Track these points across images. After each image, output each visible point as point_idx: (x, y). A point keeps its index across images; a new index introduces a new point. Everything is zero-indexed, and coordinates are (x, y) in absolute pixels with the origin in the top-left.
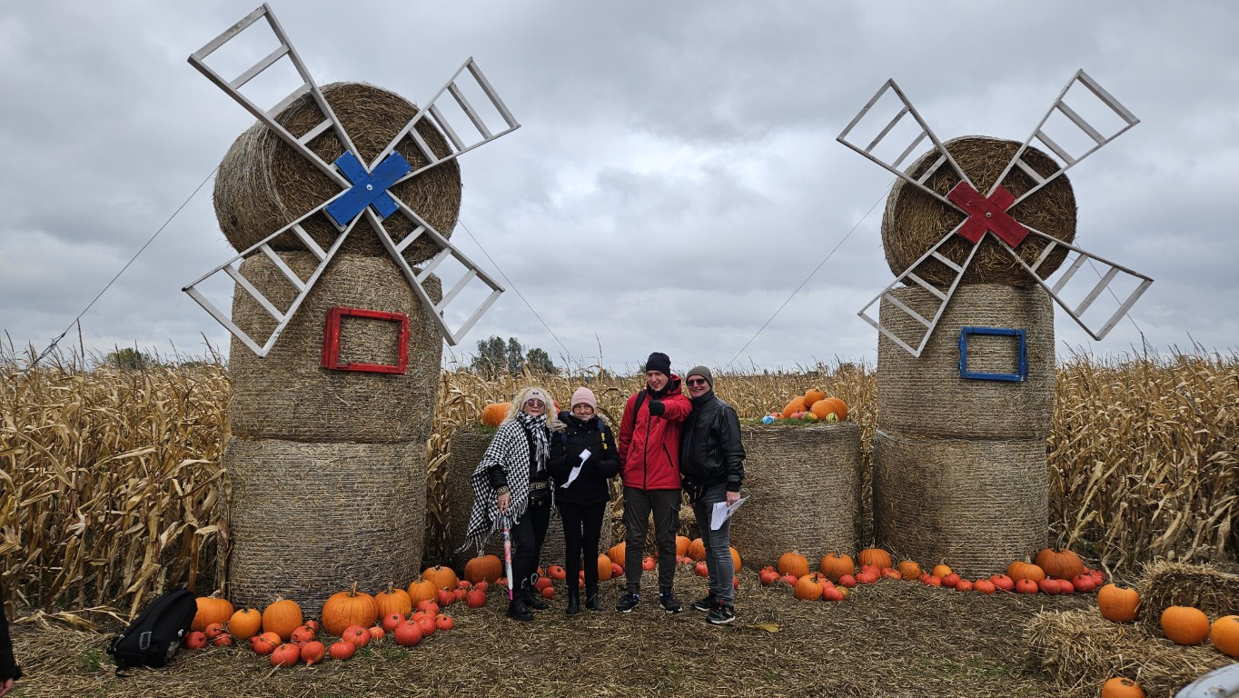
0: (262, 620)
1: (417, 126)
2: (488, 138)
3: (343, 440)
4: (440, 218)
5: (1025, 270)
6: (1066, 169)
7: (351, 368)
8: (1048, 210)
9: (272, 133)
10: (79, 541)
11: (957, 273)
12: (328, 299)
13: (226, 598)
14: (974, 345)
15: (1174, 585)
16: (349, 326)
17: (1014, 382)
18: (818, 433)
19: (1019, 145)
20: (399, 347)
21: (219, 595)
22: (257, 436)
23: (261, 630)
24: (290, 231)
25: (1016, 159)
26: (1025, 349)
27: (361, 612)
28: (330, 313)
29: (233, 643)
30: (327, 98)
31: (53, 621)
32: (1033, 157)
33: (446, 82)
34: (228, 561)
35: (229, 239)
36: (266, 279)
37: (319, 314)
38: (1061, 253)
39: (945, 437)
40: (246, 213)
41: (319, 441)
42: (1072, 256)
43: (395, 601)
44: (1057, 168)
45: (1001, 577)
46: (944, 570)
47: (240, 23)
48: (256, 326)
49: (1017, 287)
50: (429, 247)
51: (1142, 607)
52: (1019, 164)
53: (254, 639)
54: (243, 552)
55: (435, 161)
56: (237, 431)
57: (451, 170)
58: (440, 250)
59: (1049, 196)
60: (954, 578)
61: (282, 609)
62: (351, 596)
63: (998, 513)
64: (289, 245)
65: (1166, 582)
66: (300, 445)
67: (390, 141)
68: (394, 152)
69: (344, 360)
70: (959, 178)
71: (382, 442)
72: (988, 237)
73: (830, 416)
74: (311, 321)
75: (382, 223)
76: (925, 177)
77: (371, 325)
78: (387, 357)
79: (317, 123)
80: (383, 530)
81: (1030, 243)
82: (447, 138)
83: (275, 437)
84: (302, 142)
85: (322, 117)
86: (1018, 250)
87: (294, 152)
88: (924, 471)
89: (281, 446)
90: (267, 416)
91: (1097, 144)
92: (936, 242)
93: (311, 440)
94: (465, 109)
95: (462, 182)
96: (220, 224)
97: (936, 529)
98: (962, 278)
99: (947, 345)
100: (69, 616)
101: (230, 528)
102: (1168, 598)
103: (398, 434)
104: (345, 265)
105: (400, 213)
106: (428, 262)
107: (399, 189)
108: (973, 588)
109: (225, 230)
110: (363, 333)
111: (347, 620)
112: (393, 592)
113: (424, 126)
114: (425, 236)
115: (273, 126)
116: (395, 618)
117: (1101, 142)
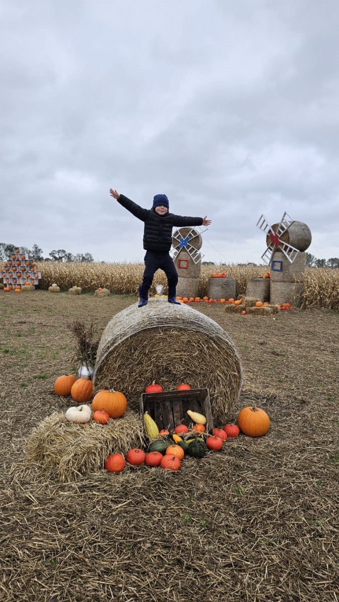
1: (192, 232)
5: (281, 250)
11: (273, 250)
12: (179, 258)
16: (181, 262)
17: (280, 271)
19: (279, 225)
20: (188, 264)
25: (279, 228)
55: (194, 237)
68: (188, 236)
70: (272, 233)
71: (185, 278)
75: (186, 247)
77: (184, 262)
78: (186, 266)
79: (177, 235)
84: (176, 238)
103: (188, 277)
104: (181, 253)
105: (188, 245)
107: (189, 242)
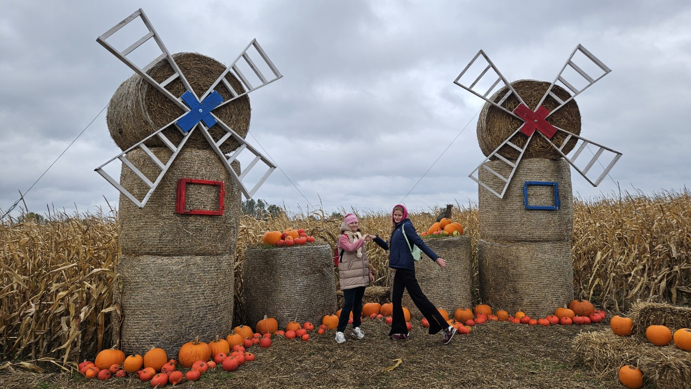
0: (143, 361)
1: (226, 77)
2: (265, 83)
3: (188, 254)
4: (239, 128)
5: (555, 150)
6: (575, 96)
7: (192, 213)
8: (567, 118)
9: (145, 80)
10: (31, 319)
11: (520, 153)
12: (178, 174)
13: (120, 349)
14: (531, 191)
15: (651, 314)
16: (190, 189)
17: (553, 210)
18: (450, 242)
19: (550, 84)
20: (219, 200)
21: (116, 348)
22: (137, 254)
23: (143, 367)
24: (156, 136)
25: (548, 92)
26: (558, 193)
27: (202, 353)
28: (180, 182)
29: (127, 375)
30: (176, 61)
31: (16, 367)
32: (557, 90)
33: (241, 52)
34: (121, 328)
35: (116, 142)
36: (142, 164)
37: (173, 182)
38: (574, 140)
39: (518, 241)
40: (129, 126)
41: (174, 255)
42: (580, 142)
43: (221, 346)
44: (570, 96)
45: (552, 317)
46: (521, 314)
47: (126, 19)
48: (136, 191)
49: (552, 159)
50: (234, 144)
51: (635, 327)
52: (550, 94)
53: (139, 372)
54: (130, 321)
55: (236, 96)
56: (126, 252)
57: (245, 100)
58: (240, 146)
59: (566, 111)
60: (527, 319)
61: (155, 354)
62: (195, 344)
63: (548, 282)
64: (155, 144)
65: (647, 313)
66: (163, 258)
67: (211, 85)
68: (213, 91)
69: (188, 208)
70: (519, 102)
71: (210, 254)
72: (536, 133)
73: (455, 233)
74: (169, 187)
75: (208, 131)
76: (501, 102)
77: (203, 188)
78: (212, 206)
79: (170, 75)
80: (212, 306)
81: (557, 136)
82: (242, 83)
83: (148, 254)
84: (162, 86)
85: (173, 72)
86: (552, 139)
87: (158, 91)
88: (507, 260)
89: (151, 259)
90: (143, 242)
91: (589, 83)
92: (509, 137)
93: (169, 255)
94: (252, 67)
95: (251, 107)
96: (111, 134)
97: (515, 292)
98: (523, 155)
99: (517, 191)
100: (26, 364)
101: (122, 308)
102: (648, 321)
103: (219, 250)
104: (187, 155)
105: (217, 125)
106: (233, 152)
107: (216, 111)
108: (538, 324)
109: (114, 137)
110: (199, 193)
111: (194, 358)
112: (219, 341)
113: (229, 76)
114: (232, 138)
115: (145, 77)
116: (221, 356)
117: (592, 82)
